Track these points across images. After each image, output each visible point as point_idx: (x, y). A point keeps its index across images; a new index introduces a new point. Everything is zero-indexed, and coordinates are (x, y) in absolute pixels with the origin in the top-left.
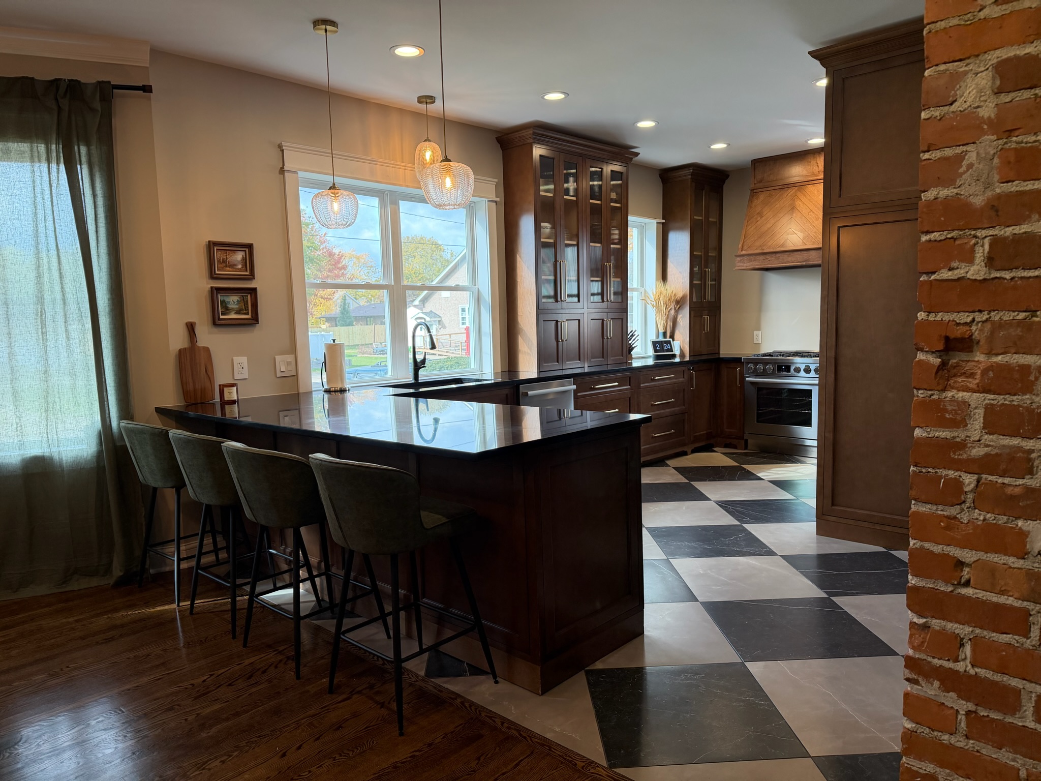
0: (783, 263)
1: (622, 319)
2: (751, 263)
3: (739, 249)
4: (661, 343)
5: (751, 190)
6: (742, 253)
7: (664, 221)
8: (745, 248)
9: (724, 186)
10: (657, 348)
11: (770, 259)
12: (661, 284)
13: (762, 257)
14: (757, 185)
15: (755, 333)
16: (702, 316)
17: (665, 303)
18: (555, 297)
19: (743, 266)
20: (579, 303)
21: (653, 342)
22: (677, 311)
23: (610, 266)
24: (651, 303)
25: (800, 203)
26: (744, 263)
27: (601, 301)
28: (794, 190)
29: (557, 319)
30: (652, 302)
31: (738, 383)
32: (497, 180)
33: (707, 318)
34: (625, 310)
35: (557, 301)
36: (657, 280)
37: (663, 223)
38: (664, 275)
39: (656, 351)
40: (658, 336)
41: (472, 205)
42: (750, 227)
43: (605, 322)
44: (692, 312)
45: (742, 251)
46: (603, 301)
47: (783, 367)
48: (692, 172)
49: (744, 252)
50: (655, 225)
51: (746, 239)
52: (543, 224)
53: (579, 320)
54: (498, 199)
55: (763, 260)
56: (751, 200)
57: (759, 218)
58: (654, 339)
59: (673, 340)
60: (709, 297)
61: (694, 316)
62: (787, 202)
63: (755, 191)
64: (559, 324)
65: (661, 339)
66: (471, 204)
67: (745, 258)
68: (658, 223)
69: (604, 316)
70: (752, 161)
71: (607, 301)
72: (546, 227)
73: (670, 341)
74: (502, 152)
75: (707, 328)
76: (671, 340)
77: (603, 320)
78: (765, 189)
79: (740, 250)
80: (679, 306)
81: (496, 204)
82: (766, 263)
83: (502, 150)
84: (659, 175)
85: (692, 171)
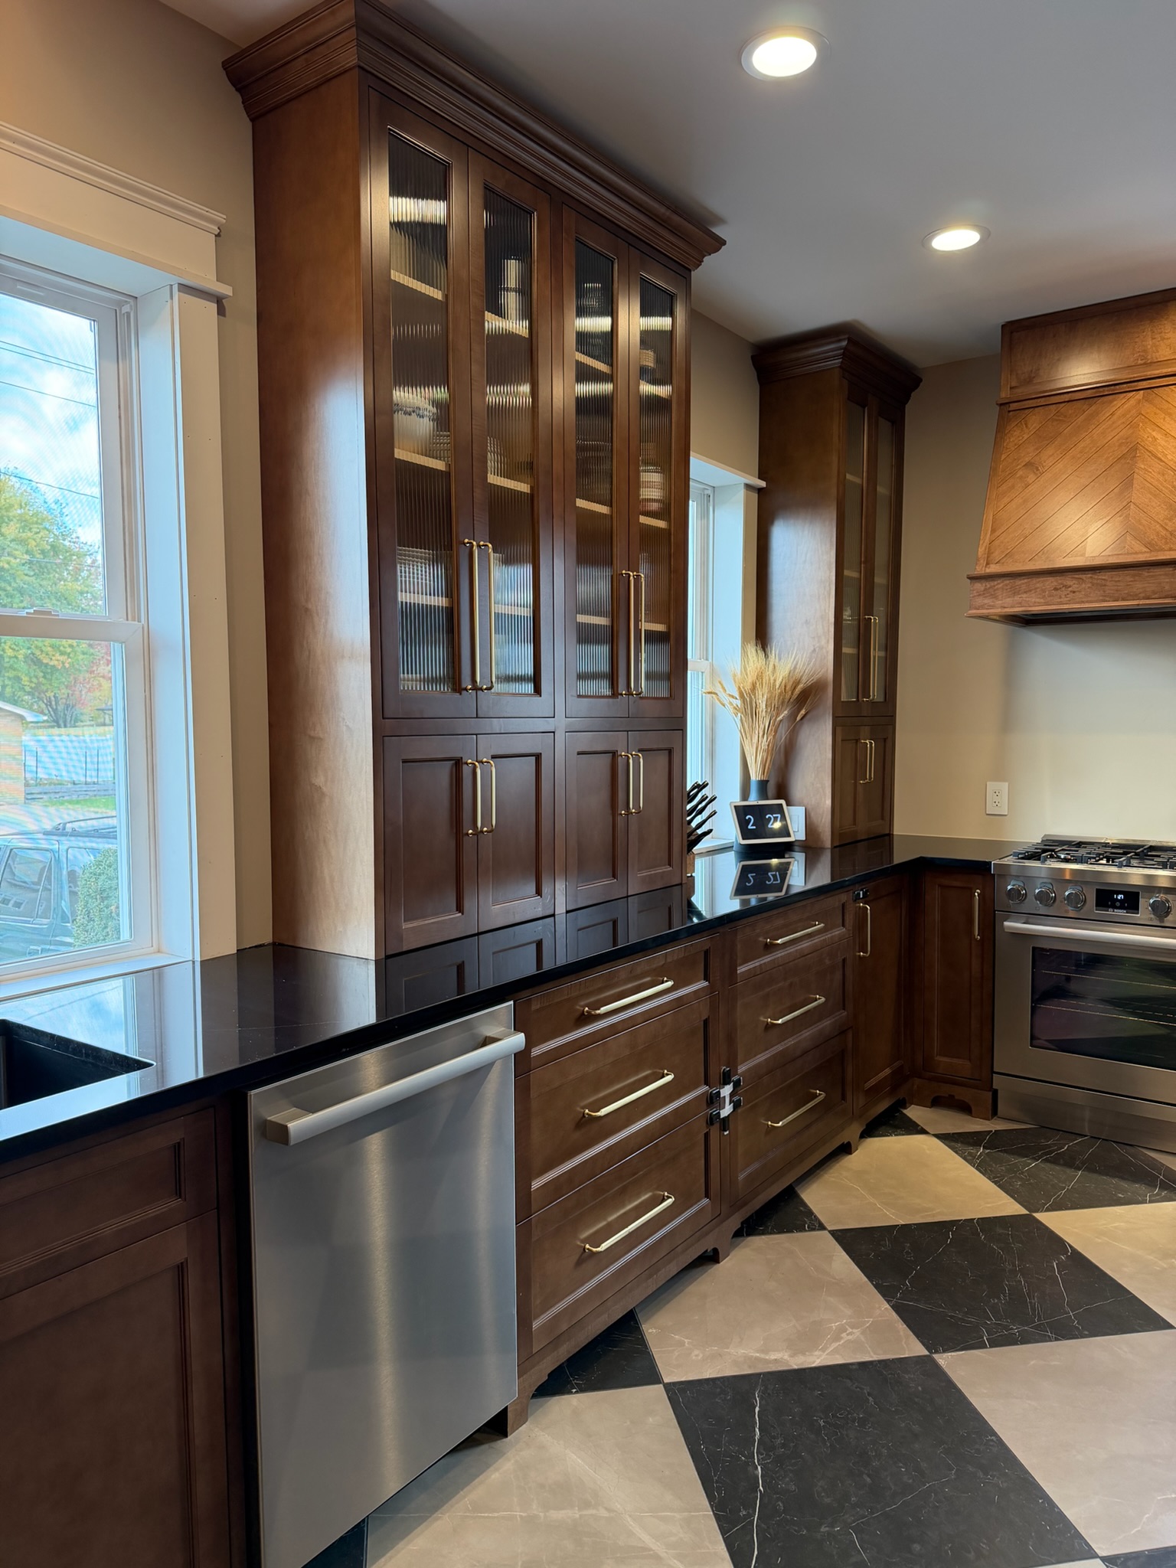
0: (1117, 600)
1: (670, 751)
2: (1017, 598)
3: (978, 560)
4: (759, 812)
5: (1001, 405)
6: (988, 571)
7: (763, 484)
8: (997, 555)
9: (908, 407)
10: (750, 827)
11: (1075, 587)
12: (752, 649)
13: (1051, 582)
14: (1019, 391)
15: (991, 786)
16: (857, 741)
17: (769, 703)
18: (454, 680)
19: (993, 607)
20: (537, 699)
21: (735, 807)
22: (794, 726)
23: (637, 579)
24: (731, 703)
25: (1154, 434)
26: (996, 598)
27: (608, 692)
28: (1132, 402)
29: (458, 755)
30: (731, 700)
31: (977, 933)
32: (221, 218)
33: (871, 743)
34: (677, 724)
35: (458, 689)
36: (745, 640)
37: (760, 490)
38: (761, 631)
39: (746, 833)
40: (745, 795)
41: (126, 309)
42: (1006, 500)
43: (620, 761)
44: (839, 729)
45: (987, 564)
46: (615, 694)
47: (1120, 897)
48: (845, 349)
49: (994, 569)
50: (741, 493)
51: (997, 533)
52: (402, 395)
53: (538, 757)
54: (225, 290)
55: (1056, 589)
56: (1001, 430)
57: (1031, 478)
58: (737, 800)
59: (788, 804)
60: (875, 693)
61: (842, 740)
62: (1113, 434)
63: (1013, 406)
64: (466, 771)
65: (753, 800)
66: (121, 304)
67: (999, 584)
68: (748, 487)
69: (618, 742)
70: (1003, 326)
71: (630, 694)
72: (416, 411)
73: (781, 805)
74: (250, 124)
75: (871, 773)
76: (782, 802)
77: (614, 754)
78: (1042, 401)
79: (983, 562)
80: (803, 712)
81: (221, 311)
82: (1064, 599)
83: (252, 120)
84: (752, 357)
85: (844, 343)
